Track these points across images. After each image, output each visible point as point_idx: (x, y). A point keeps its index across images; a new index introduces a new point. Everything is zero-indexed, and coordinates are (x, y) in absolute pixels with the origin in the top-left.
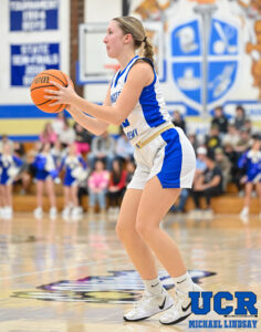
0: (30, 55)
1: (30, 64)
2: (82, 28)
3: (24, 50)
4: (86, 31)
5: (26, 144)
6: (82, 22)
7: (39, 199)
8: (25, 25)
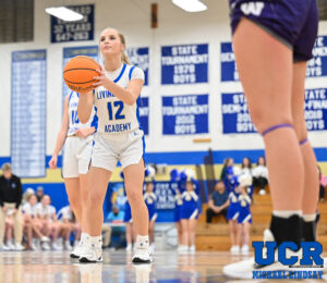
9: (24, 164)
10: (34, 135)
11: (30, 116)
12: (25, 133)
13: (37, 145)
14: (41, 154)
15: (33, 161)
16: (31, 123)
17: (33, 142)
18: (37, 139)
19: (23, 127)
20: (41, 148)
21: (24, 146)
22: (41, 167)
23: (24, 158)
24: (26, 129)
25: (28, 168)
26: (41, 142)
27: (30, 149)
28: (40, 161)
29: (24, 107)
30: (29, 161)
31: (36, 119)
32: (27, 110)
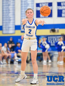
9: (7, 28)
10: (11, 17)
11: (9, 10)
12: (7, 16)
13: (12, 21)
14: (13, 25)
15: (10, 27)
16: (9, 13)
17: (10, 20)
18: (11, 19)
19: (7, 14)
20: (13, 22)
21: (7, 21)
22: (13, 30)
23: (7, 26)
24: (8, 15)
25: (8, 30)
26: (13, 20)
27: (9, 23)
28: (13, 27)
29: (7, 7)
30: (9, 27)
31: (11, 11)
32: (8, 8)
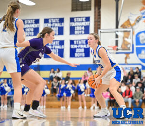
0: (78, 45)
1: (78, 48)
2: (99, 31)
3: (75, 42)
4: (101, 32)
5: (76, 81)
6: (99, 28)
7: (80, 102)
8: (76, 32)
